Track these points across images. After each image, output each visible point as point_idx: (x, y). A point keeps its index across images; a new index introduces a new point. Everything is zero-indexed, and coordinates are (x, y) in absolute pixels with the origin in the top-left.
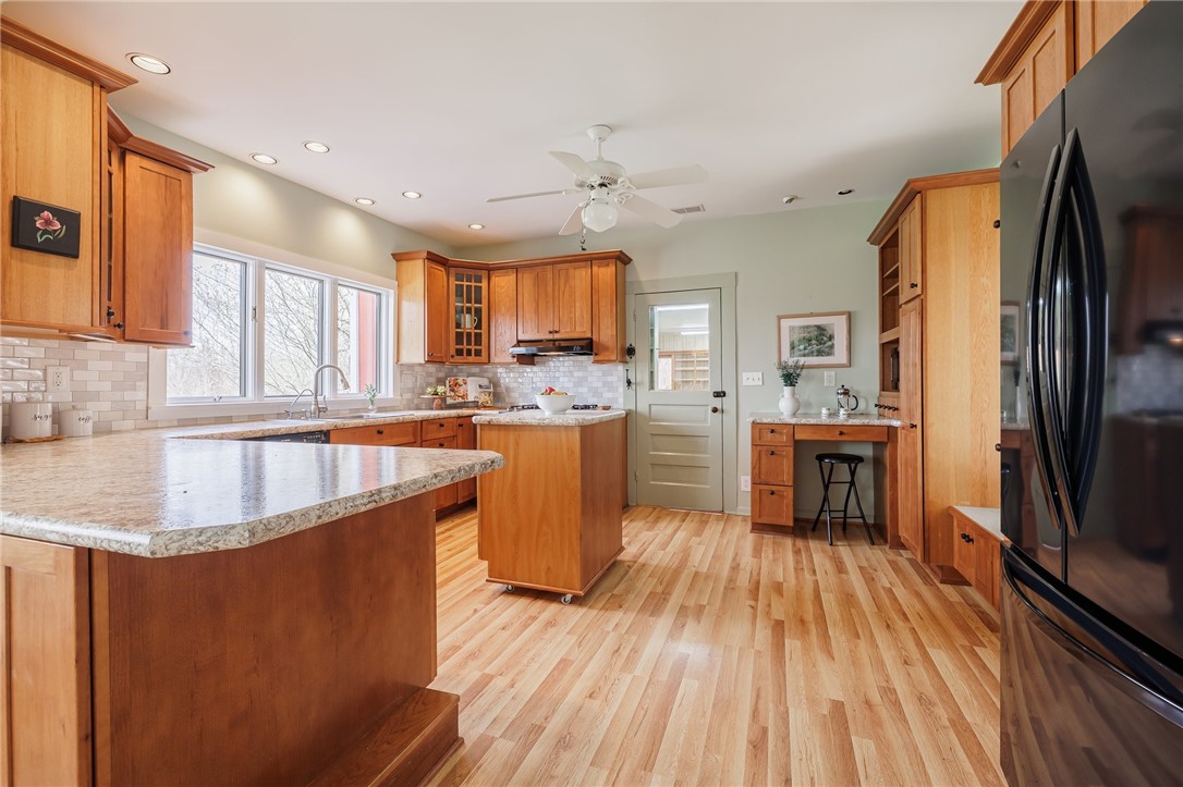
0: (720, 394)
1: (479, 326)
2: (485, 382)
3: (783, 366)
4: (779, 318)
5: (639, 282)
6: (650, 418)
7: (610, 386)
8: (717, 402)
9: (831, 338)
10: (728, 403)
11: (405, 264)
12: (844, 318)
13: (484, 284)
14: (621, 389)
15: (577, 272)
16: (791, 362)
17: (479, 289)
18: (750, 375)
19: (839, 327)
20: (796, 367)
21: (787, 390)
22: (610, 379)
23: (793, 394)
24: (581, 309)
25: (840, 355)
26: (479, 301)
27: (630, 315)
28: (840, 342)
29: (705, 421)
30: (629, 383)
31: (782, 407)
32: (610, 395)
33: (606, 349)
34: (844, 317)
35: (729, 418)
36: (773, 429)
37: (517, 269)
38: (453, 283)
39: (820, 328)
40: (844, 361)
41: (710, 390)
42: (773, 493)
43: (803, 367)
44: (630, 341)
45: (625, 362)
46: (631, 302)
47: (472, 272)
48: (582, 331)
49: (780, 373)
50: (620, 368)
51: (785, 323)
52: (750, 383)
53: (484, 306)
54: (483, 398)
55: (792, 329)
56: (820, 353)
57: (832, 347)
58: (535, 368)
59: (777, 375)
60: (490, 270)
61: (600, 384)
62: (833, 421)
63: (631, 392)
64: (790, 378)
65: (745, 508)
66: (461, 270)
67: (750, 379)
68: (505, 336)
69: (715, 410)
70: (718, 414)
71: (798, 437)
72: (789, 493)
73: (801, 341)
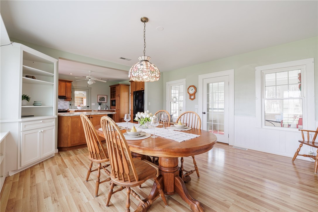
0: (88, 107)
5: (73, 86)
7: (66, 105)
9: (105, 99)
12: (106, 96)
14: (68, 106)
19: (105, 97)
21: (99, 106)
22: (65, 104)
24: (63, 90)
25: (106, 101)
28: (106, 99)
30: (70, 105)
31: (99, 108)
32: (66, 107)
39: (103, 97)
44: (71, 97)
46: (72, 90)
48: (63, 94)
49: (98, 103)
50: (68, 102)
51: (99, 96)
55: (100, 97)
56: (103, 101)
61: (63, 105)
63: (71, 106)
64: (100, 104)
67: (93, 104)
73: (101, 99)
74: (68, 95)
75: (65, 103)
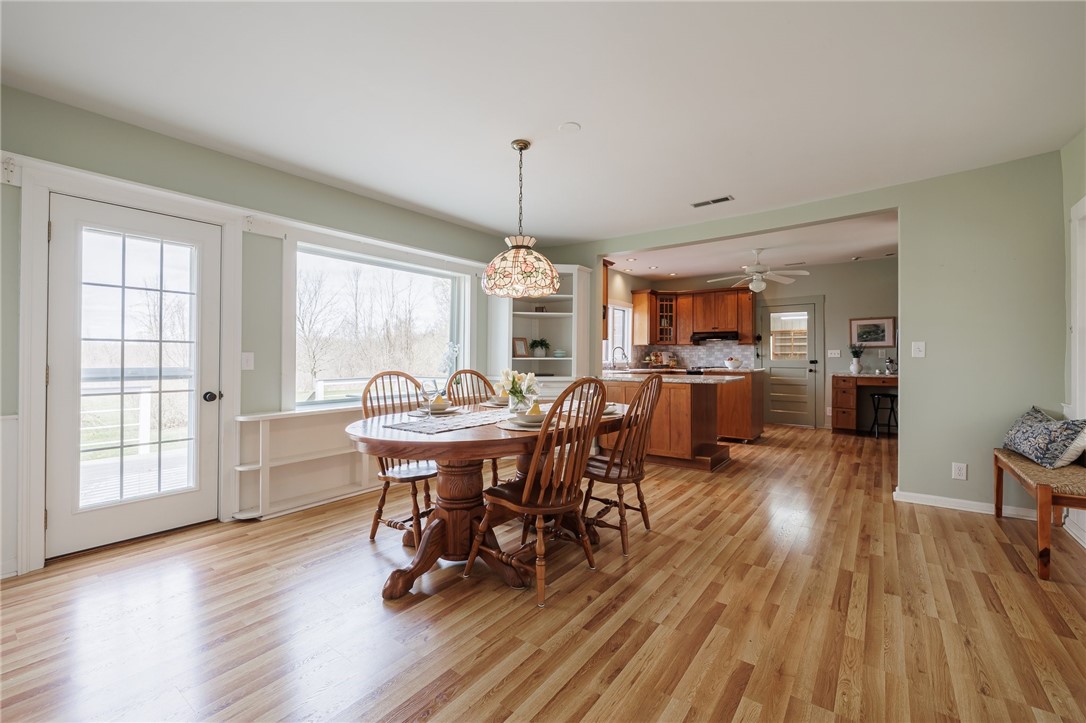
0: (814, 362)
1: (671, 325)
2: (671, 355)
3: (852, 347)
4: (851, 320)
5: (764, 300)
6: (770, 375)
7: (746, 357)
8: (812, 366)
9: (883, 331)
10: (819, 367)
11: (637, 296)
13: (674, 303)
15: (729, 297)
16: (858, 344)
17: (671, 306)
18: (834, 351)
19: (888, 325)
20: (861, 347)
21: (855, 360)
23: (859, 362)
24: (731, 316)
25: (889, 341)
26: (671, 312)
27: (758, 318)
28: (889, 334)
29: (805, 376)
30: (758, 355)
31: (853, 368)
32: (746, 362)
33: (746, 337)
34: (891, 320)
35: (820, 375)
36: (845, 379)
37: (693, 295)
38: (659, 303)
39: (876, 326)
40: (891, 344)
41: (807, 359)
42: (844, 412)
43: (865, 347)
44: (759, 332)
45: (755, 344)
46: (759, 311)
47: (668, 297)
48: (731, 327)
49: (851, 351)
50: (753, 347)
51: (855, 324)
52: (833, 356)
53: (674, 314)
54: (672, 363)
55: (859, 326)
56: (876, 340)
57: (884, 336)
58: (699, 347)
59: (849, 352)
60: (677, 295)
61: (740, 356)
62: (883, 376)
63: (759, 360)
64: (857, 353)
65: (829, 425)
66: (662, 296)
67: (833, 353)
68: (685, 330)
69: (811, 371)
70: (813, 373)
71: (859, 384)
72: (854, 413)
73: (864, 333)
74: (746, 329)
75: (743, 350)
